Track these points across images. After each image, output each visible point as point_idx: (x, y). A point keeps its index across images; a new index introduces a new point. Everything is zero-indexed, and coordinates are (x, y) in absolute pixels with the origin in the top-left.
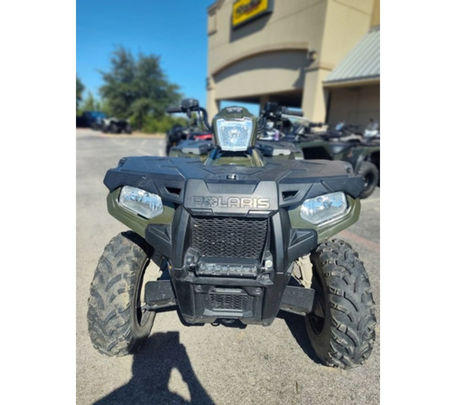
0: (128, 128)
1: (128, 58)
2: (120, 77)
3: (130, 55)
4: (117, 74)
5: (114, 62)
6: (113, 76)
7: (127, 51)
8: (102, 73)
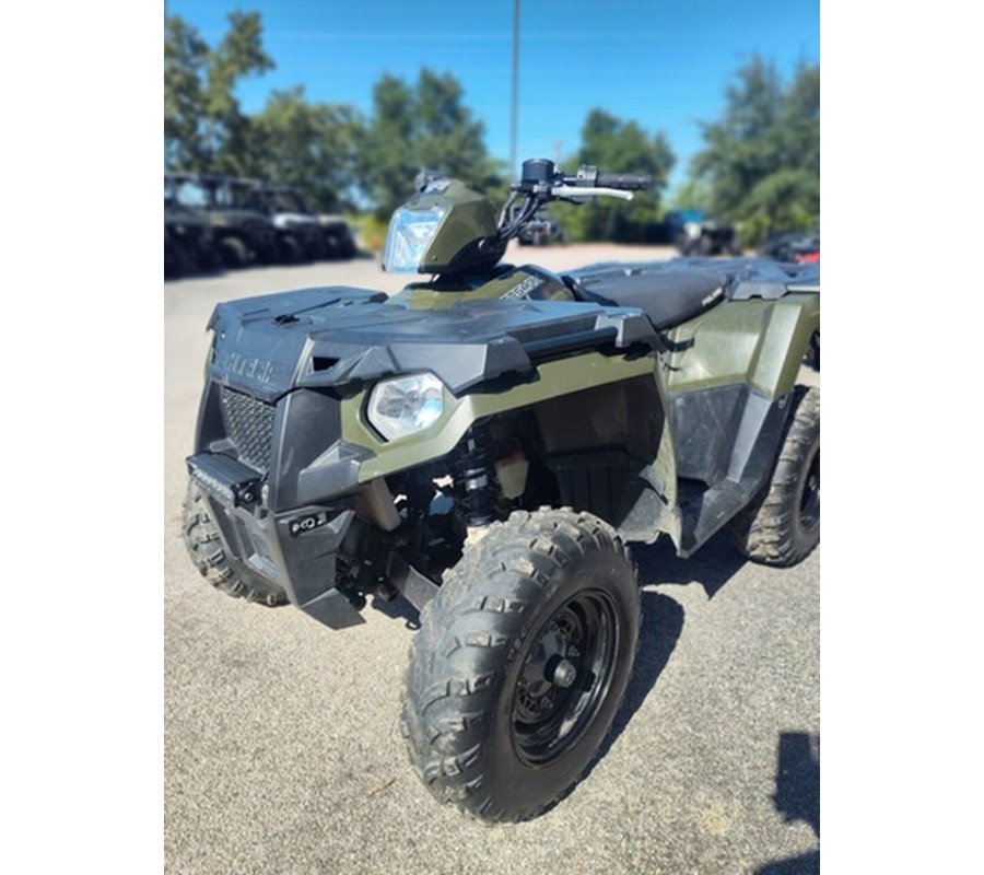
0: (736, 243)
1: (766, 79)
2: (739, 128)
3: (772, 70)
4: (733, 120)
5: (732, 94)
6: (724, 127)
7: (766, 63)
8: (700, 124)
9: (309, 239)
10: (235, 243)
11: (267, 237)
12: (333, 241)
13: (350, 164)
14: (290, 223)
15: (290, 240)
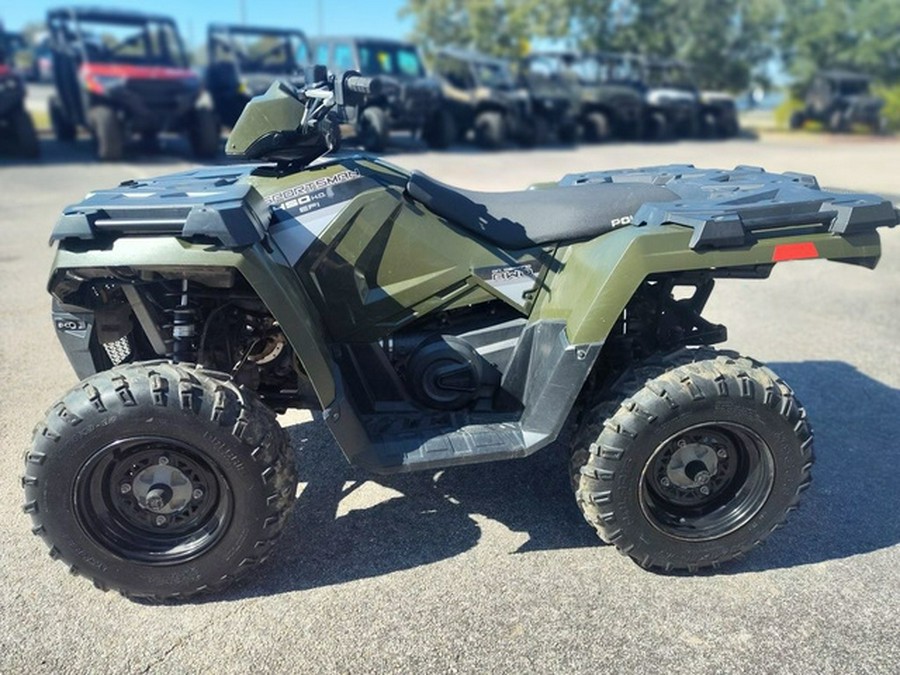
9: (680, 116)
10: (599, 119)
11: (631, 113)
12: (710, 119)
13: (777, 34)
14: (663, 100)
15: (660, 117)
